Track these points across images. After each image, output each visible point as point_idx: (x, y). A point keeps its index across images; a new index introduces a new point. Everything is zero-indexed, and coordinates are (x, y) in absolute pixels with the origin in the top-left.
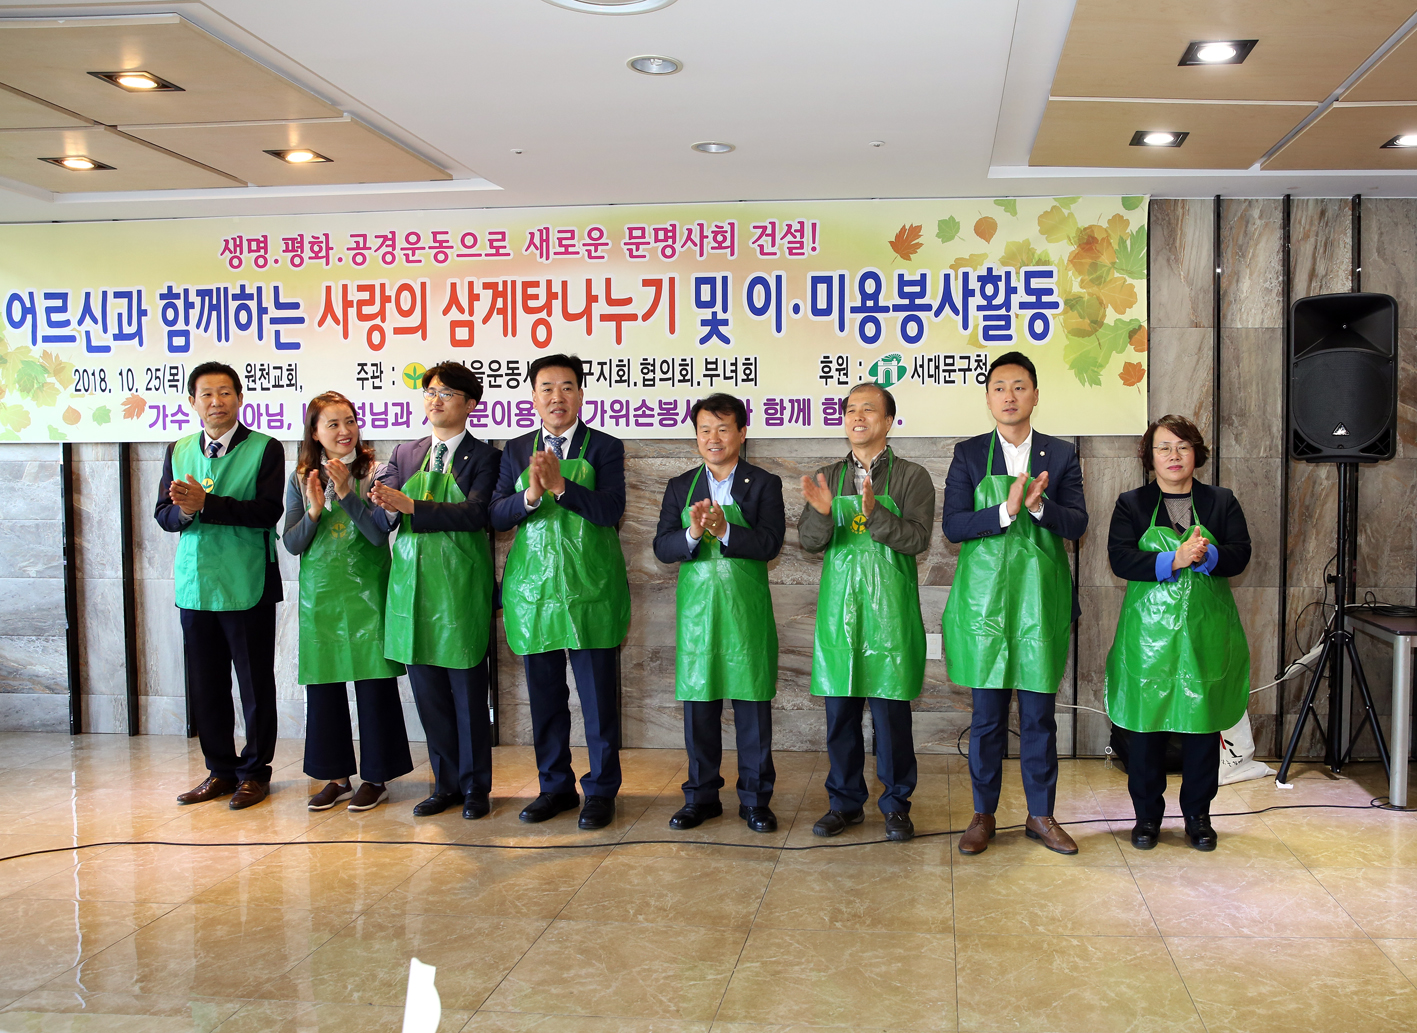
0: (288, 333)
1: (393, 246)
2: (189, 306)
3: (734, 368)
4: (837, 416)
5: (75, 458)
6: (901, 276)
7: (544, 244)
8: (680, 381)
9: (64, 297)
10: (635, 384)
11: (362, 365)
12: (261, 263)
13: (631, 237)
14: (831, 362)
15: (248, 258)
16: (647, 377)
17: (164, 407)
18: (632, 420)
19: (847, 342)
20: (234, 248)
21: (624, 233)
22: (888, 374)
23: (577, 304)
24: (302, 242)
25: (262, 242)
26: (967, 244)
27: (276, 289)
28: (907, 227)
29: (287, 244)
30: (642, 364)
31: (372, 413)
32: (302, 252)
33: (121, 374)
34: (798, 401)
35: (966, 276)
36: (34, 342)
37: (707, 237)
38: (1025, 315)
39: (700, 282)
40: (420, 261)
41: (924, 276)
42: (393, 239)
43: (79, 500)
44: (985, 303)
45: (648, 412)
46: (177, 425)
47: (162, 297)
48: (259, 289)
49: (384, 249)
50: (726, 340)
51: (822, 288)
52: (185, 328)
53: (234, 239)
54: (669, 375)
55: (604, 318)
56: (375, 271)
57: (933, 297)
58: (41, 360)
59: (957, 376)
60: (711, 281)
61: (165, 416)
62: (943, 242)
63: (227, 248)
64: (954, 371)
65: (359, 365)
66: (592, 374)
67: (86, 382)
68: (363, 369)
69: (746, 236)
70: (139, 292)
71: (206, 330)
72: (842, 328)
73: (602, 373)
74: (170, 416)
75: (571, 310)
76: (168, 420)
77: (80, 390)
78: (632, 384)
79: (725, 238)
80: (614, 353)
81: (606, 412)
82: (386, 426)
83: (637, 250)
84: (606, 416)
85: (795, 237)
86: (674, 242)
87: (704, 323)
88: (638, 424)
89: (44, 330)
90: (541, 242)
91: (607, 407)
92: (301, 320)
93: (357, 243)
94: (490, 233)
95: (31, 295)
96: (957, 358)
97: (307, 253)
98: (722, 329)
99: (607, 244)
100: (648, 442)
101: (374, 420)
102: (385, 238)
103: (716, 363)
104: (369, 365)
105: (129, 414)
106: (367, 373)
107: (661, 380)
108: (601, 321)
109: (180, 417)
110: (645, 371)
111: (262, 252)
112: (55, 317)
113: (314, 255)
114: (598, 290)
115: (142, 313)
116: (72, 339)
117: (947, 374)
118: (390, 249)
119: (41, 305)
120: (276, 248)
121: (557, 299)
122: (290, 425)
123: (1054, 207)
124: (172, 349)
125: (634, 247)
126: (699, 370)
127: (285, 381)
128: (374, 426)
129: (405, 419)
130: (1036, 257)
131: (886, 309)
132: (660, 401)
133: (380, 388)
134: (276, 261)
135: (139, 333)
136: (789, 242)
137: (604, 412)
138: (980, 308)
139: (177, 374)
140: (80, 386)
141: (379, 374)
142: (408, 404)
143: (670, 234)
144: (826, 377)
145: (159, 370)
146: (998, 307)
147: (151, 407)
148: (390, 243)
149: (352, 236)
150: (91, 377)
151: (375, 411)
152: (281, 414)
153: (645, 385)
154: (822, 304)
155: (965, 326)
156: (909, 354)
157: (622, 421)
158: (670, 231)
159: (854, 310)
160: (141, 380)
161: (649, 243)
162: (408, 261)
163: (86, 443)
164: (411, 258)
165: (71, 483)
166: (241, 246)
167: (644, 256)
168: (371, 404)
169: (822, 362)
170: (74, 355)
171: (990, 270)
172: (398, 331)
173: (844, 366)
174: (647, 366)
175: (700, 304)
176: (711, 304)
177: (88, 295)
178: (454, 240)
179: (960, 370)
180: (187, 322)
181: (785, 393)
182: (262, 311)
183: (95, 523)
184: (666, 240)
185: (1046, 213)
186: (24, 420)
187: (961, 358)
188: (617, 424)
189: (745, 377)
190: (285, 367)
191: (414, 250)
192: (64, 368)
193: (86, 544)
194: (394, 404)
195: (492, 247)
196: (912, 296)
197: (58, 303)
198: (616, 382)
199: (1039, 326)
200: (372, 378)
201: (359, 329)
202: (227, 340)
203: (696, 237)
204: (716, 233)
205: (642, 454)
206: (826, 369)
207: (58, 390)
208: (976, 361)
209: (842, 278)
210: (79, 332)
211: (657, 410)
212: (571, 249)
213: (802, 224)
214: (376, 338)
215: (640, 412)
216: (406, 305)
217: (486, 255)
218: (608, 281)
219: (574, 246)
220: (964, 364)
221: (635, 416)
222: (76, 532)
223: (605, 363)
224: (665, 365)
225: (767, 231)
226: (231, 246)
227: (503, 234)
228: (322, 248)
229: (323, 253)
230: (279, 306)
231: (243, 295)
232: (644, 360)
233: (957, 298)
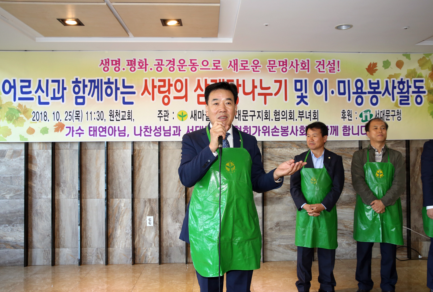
0: (128, 98)
1: (174, 64)
2: (85, 86)
3: (309, 114)
4: (348, 132)
5: (30, 148)
6: (370, 81)
7: (236, 65)
8: (289, 119)
9: (29, 81)
10: (272, 120)
11: (160, 111)
12: (118, 69)
13: (270, 64)
14: (345, 112)
15: (111, 67)
16: (276, 117)
17: (73, 127)
18: (271, 134)
19: (351, 105)
20: (106, 63)
21: (267, 62)
22: (366, 117)
23: (249, 89)
24: (135, 62)
25: (118, 61)
26: (393, 70)
27: (124, 80)
28: (372, 63)
29: (128, 63)
30: (274, 112)
31: (164, 130)
32: (135, 66)
33: (54, 114)
34: (334, 127)
35: (393, 81)
36: (15, 100)
37: (299, 65)
38: (414, 96)
39: (296, 81)
40: (185, 71)
41: (378, 81)
42: (174, 62)
43: (31, 166)
44: (400, 91)
45: (277, 131)
46: (78, 135)
47: (73, 82)
48: (116, 80)
49: (170, 66)
50: (306, 104)
51: (342, 85)
52: (83, 95)
53: (106, 60)
54: (285, 116)
55: (260, 94)
56: (166, 74)
57: (382, 89)
58: (17, 108)
59: (389, 118)
60: (301, 81)
61: (73, 131)
62: (385, 69)
63: (102, 63)
64: (389, 116)
65: (159, 111)
66: (255, 116)
67: (37, 117)
68: (160, 113)
69: (314, 65)
70: (63, 80)
71: (92, 96)
72: (349, 100)
73: (259, 115)
74: (75, 131)
75: (247, 91)
76: (74, 133)
77: (35, 120)
78: (271, 120)
79: (306, 66)
80: (264, 108)
81: (260, 130)
82: (170, 135)
83: (272, 69)
84: (261, 132)
85: (331, 66)
86: (286, 66)
87: (298, 97)
88: (273, 135)
89: (19, 95)
90: (234, 64)
91: (261, 129)
92: (134, 93)
93: (159, 63)
94: (214, 61)
95: (14, 81)
96: (390, 111)
97: (137, 66)
98: (305, 99)
99: (260, 66)
100: (275, 142)
101: (165, 133)
102: (170, 61)
103: (303, 112)
104: (163, 111)
105: (57, 130)
106: (162, 114)
107: (282, 118)
108: (258, 95)
109: (80, 131)
110: (276, 115)
111: (118, 65)
112: (25, 90)
113: (140, 67)
114: (257, 83)
115: (64, 89)
116: (32, 99)
117: (387, 117)
118: (172, 66)
119: (18, 85)
120: (124, 64)
121: (241, 86)
122: (128, 135)
123: (423, 57)
124: (77, 103)
125: (271, 68)
126: (296, 115)
127: (126, 117)
128: (165, 136)
129: (178, 133)
130: (417, 75)
131: (365, 93)
132: (282, 127)
133: (168, 120)
134: (124, 69)
135: (62, 97)
136: (329, 68)
137: (259, 130)
138: (398, 93)
139: (79, 114)
140: (35, 118)
141: (167, 115)
142: (179, 127)
143: (285, 63)
144: (344, 118)
145: (70, 112)
146: (405, 93)
147: (67, 127)
148: (172, 63)
149: (156, 60)
150: (40, 115)
151: (165, 130)
152: (125, 130)
153: (276, 120)
154: (342, 91)
155: (393, 100)
156: (374, 109)
157: (267, 134)
158: (285, 62)
159: (354, 93)
160: (63, 117)
161: (276, 66)
162: (180, 70)
163: (35, 142)
164: (181, 69)
165: (28, 159)
166: (108, 62)
167: (275, 71)
168: (164, 127)
169: (342, 112)
170: (33, 106)
171: (402, 79)
172: (175, 98)
173: (350, 114)
174: (276, 113)
175: (297, 90)
176: (301, 90)
177: (40, 81)
178: (199, 62)
179: (391, 115)
180: (84, 93)
181: (329, 123)
182: (117, 89)
183: (38, 176)
184: (283, 65)
185: (421, 59)
186: (9, 132)
187: (392, 111)
188: (265, 135)
189: (314, 118)
190: (127, 112)
191: (182, 66)
192: (28, 111)
193: (33, 185)
194: (173, 127)
195: (214, 66)
196: (375, 88)
197: (27, 84)
198: (265, 119)
199: (419, 100)
200: (164, 116)
201: (159, 97)
202: (102, 100)
203: (295, 65)
204: (302, 64)
205: (273, 147)
206: (344, 115)
207: (25, 121)
208: (397, 112)
209: (349, 81)
210: (35, 96)
211: (280, 130)
212: (246, 68)
213: (334, 61)
214: (166, 100)
215: (274, 131)
216: (179, 88)
217: (212, 69)
218: (261, 80)
219: (247, 66)
220: (393, 113)
221: (272, 132)
222: (29, 180)
223: (260, 112)
224: (283, 113)
225: (321, 63)
226: (104, 62)
227: (219, 61)
228: (143, 65)
229: (144, 66)
230: (124, 87)
231: (109, 82)
232: (275, 110)
233: (390, 89)
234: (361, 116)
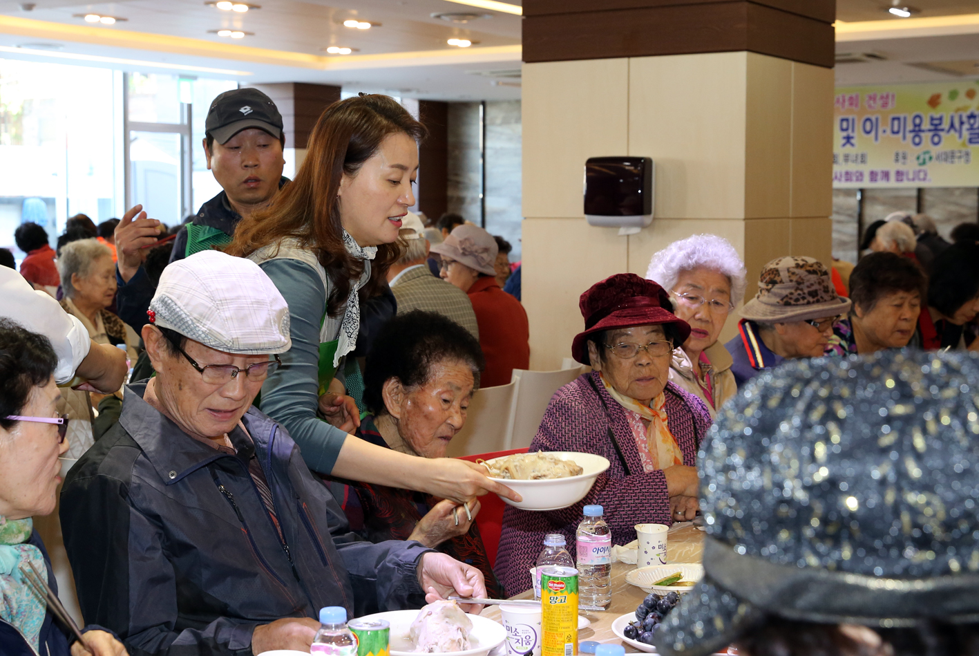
3: (856, 157)
4: (901, 178)
6: (931, 116)
14: (899, 154)
19: (906, 145)
22: (924, 160)
26: (962, 101)
28: (935, 95)
34: (885, 171)
35: (961, 115)
39: (842, 120)
41: (942, 116)
44: (969, 127)
50: (852, 145)
51: (896, 122)
57: (946, 125)
59: (956, 160)
60: (847, 120)
62: (951, 100)
64: (955, 157)
72: (904, 139)
87: (844, 138)
98: (852, 140)
103: (849, 155)
126: (841, 158)
131: (924, 131)
138: (968, 130)
144: (897, 160)
154: (896, 129)
155: (960, 136)
156: (935, 150)
159: (911, 132)
169: (895, 154)
171: (972, 112)
173: (905, 156)
175: (843, 130)
176: (847, 130)
179: (958, 157)
181: (879, 168)
187: (958, 152)
189: (861, 161)
196: (936, 125)
203: (841, 101)
204: (850, 99)
206: (897, 158)
208: (965, 153)
209: (905, 118)
213: (888, 94)
220: (959, 154)
225: (873, 98)
233: (957, 124)
234: (918, 158)
